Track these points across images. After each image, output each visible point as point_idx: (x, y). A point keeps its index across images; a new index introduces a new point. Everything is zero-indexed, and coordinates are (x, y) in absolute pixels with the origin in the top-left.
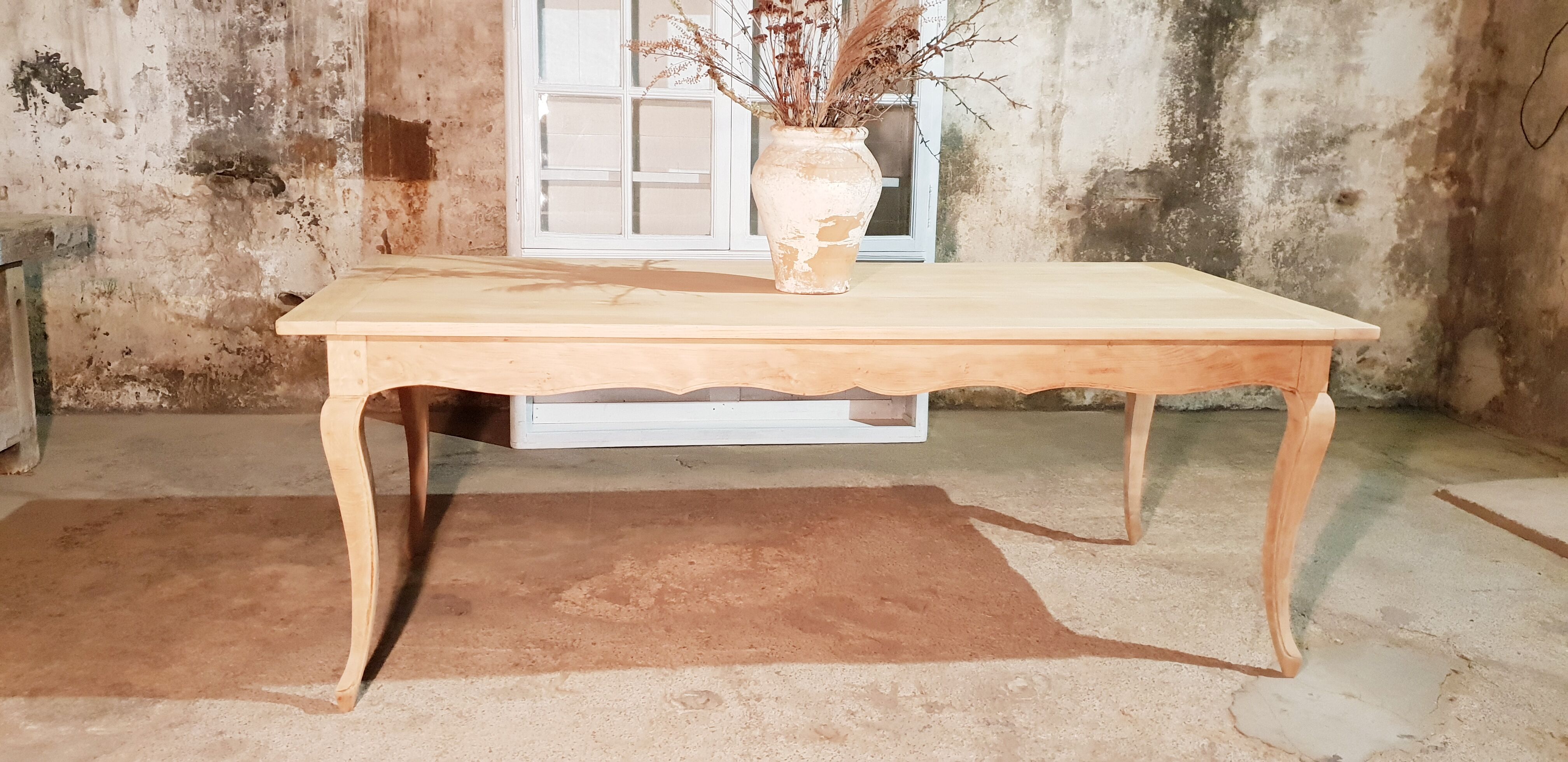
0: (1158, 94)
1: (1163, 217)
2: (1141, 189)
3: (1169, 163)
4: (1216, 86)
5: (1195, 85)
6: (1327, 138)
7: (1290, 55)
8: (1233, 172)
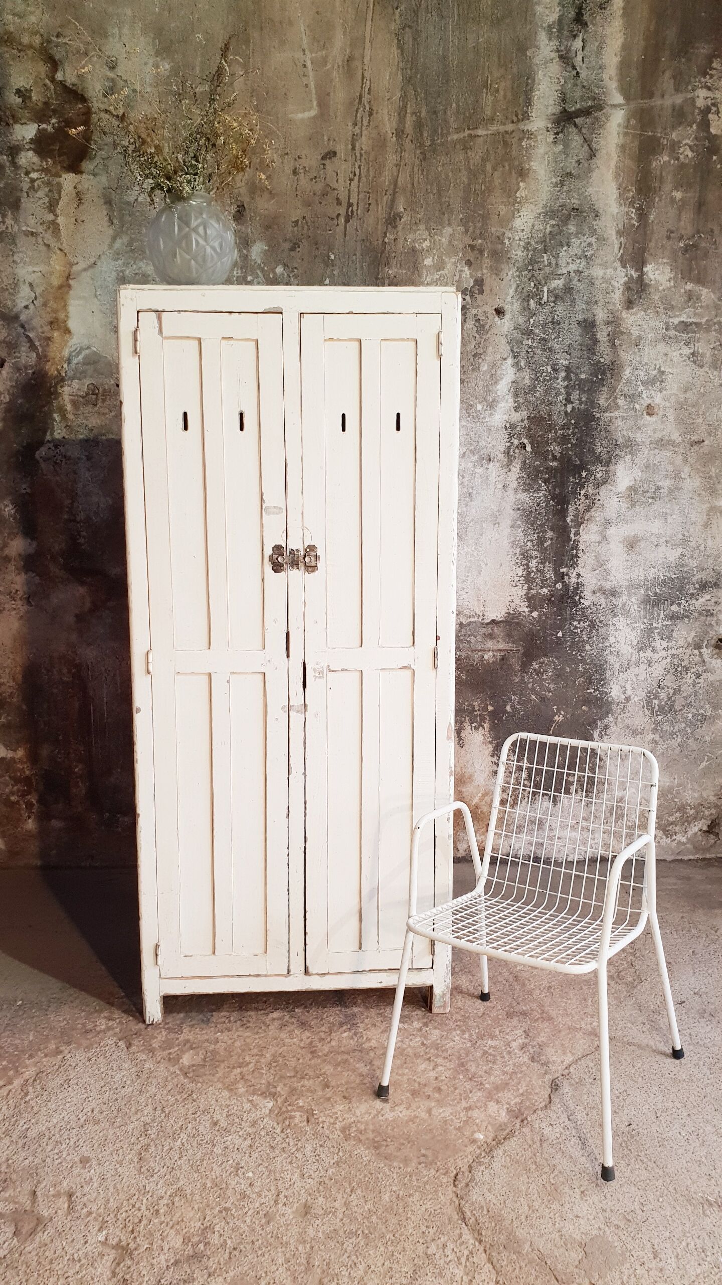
0: (511, 545)
1: (525, 666)
2: (500, 640)
3: (527, 613)
4: (572, 535)
5: (550, 534)
6: (697, 583)
7: (650, 500)
8: (597, 621)
